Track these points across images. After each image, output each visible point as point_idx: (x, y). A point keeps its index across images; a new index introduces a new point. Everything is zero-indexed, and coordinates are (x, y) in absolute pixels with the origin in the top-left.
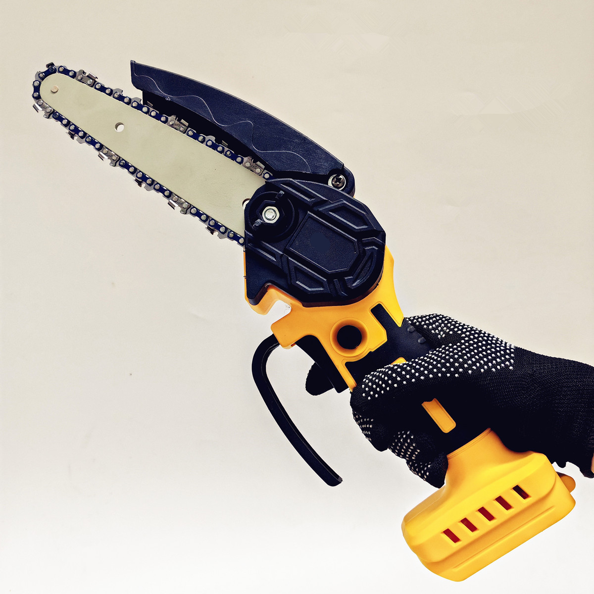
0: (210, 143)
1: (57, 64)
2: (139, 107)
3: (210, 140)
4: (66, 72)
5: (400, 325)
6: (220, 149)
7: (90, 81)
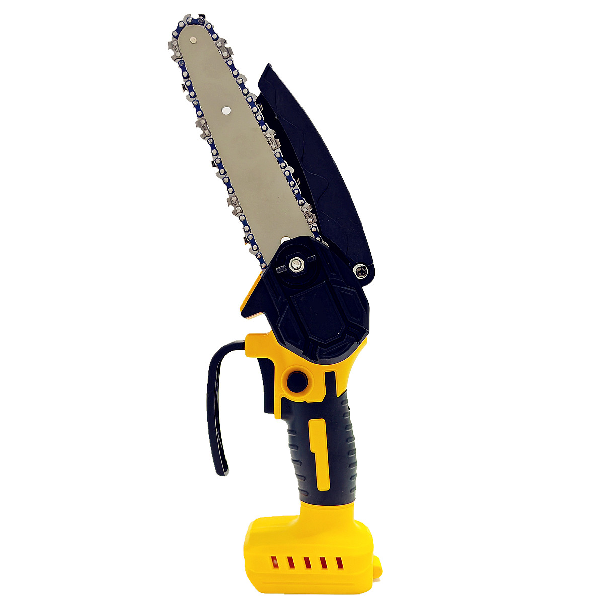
0: (287, 173)
1: (207, 19)
2: (252, 104)
3: (289, 171)
4: (211, 31)
5: (338, 396)
6: (292, 183)
7: (225, 54)
